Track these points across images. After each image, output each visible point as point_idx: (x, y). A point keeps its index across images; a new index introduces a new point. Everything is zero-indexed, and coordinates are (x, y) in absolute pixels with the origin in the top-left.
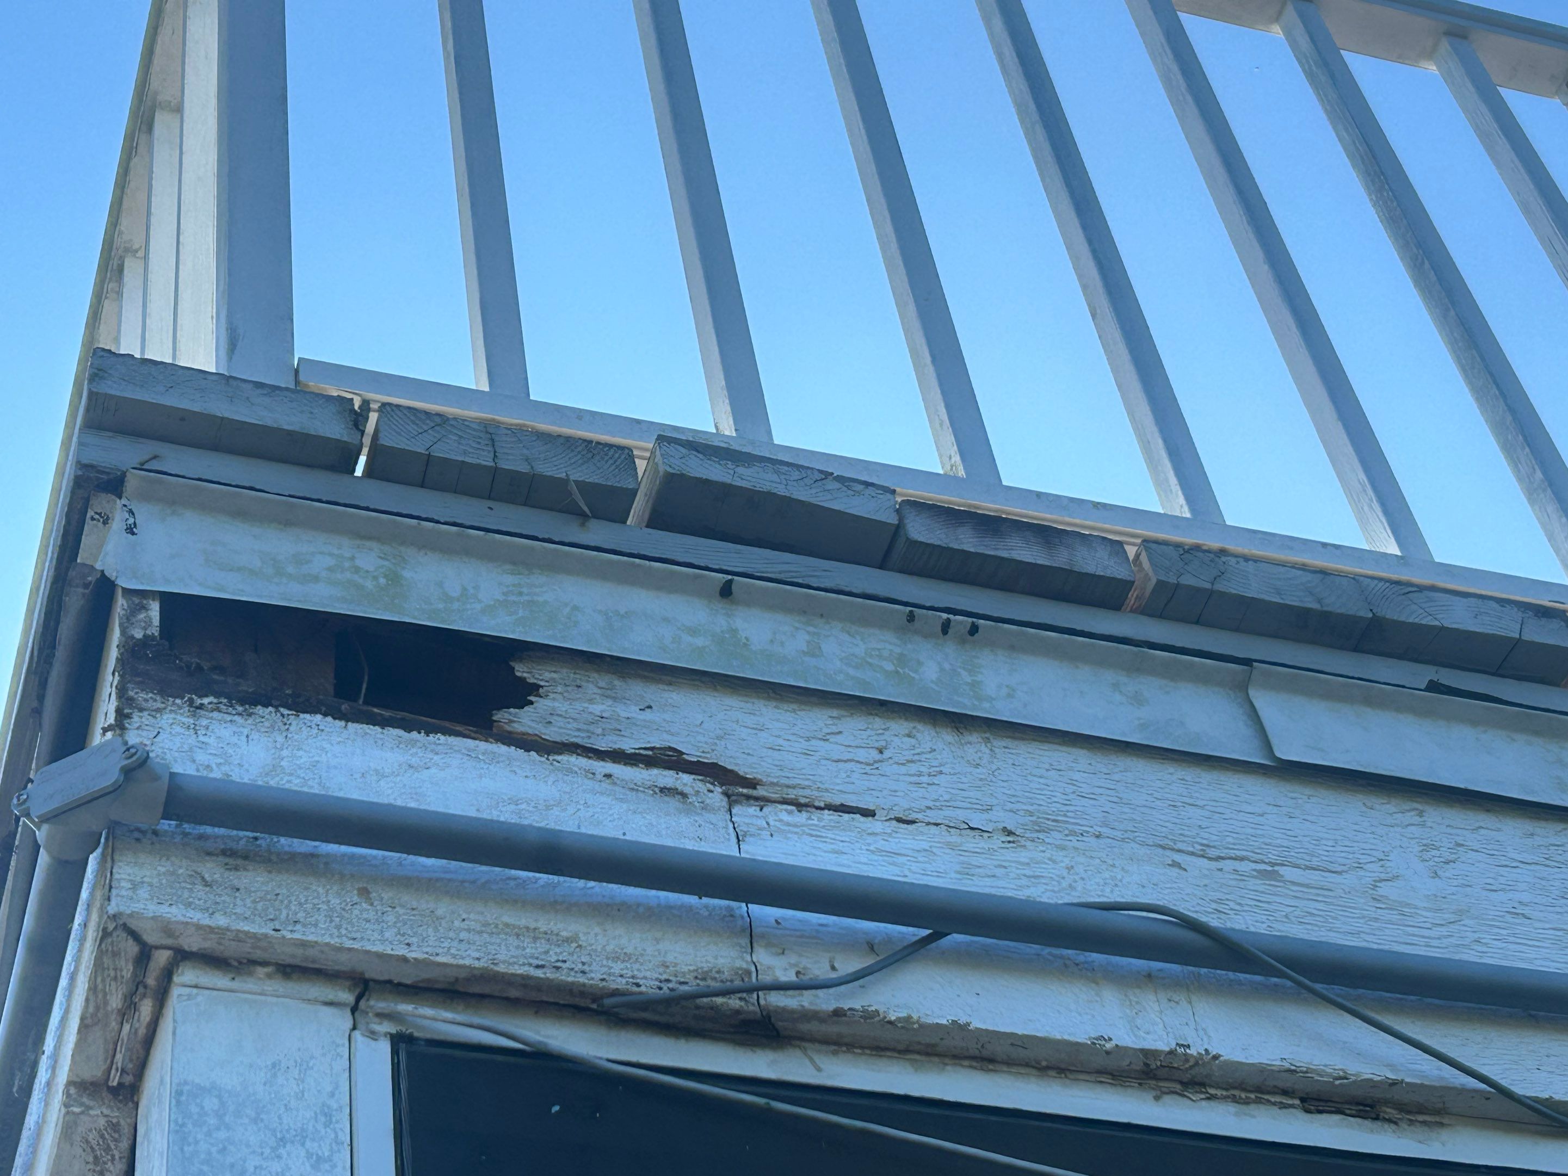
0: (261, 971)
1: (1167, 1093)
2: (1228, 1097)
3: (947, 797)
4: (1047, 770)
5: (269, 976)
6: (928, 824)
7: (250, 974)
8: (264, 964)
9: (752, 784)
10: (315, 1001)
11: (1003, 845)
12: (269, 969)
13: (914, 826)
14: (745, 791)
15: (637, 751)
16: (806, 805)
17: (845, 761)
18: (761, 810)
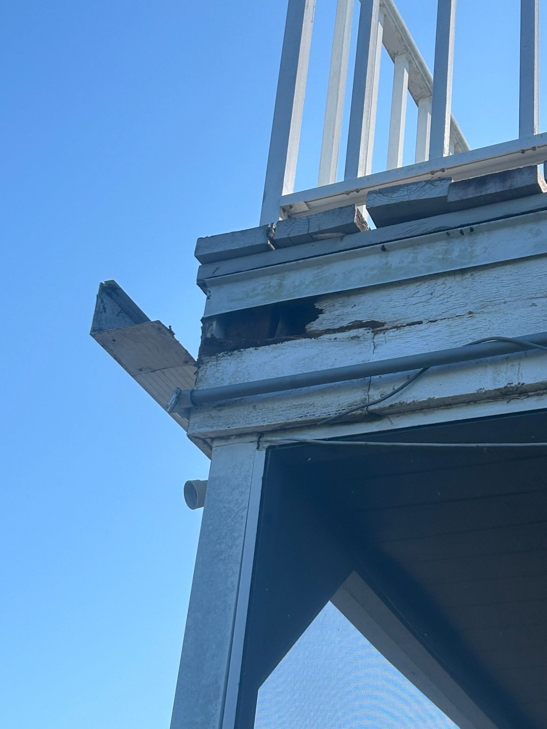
0: (232, 437)
1: (512, 399)
2: (536, 394)
3: (451, 305)
4: (493, 280)
5: (235, 438)
6: (441, 320)
7: (231, 439)
8: (232, 435)
9: (383, 324)
10: (248, 442)
11: (468, 319)
12: (234, 437)
13: (437, 322)
14: (379, 329)
15: (347, 325)
16: (400, 327)
17: (417, 303)
18: (384, 334)
